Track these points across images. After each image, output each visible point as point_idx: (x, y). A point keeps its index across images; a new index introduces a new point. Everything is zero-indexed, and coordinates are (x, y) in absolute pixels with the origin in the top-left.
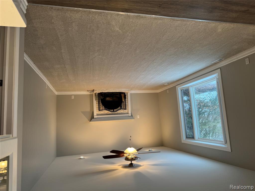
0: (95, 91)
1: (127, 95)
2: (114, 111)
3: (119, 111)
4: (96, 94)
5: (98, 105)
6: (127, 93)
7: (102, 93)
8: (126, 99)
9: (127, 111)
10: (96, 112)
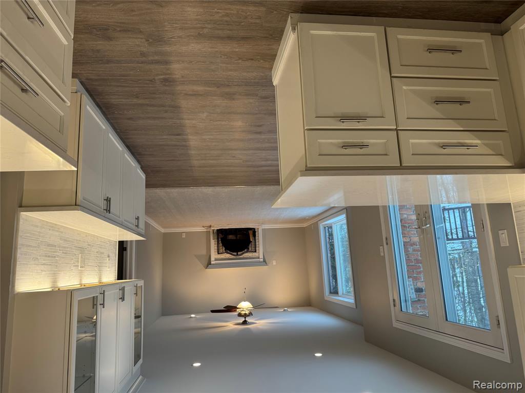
0: (213, 227)
1: (258, 231)
2: (237, 254)
3: (246, 255)
7: (222, 229)
9: (258, 254)
10: (214, 255)
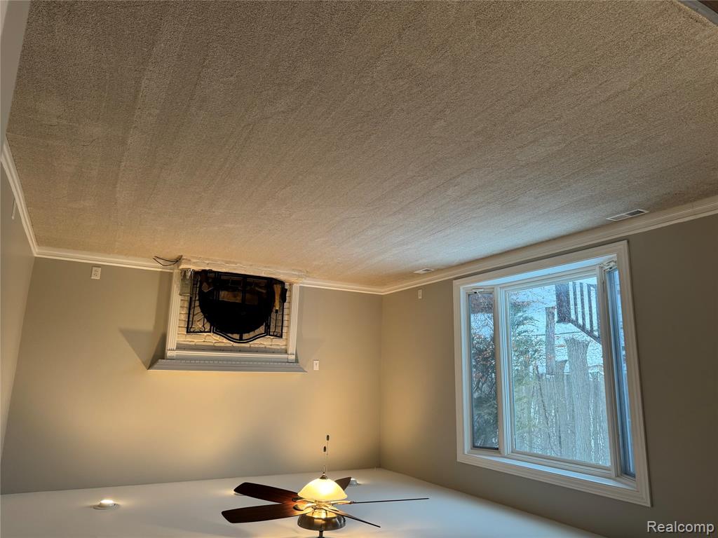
0: (185, 263)
1: (291, 290)
4: (184, 272)
5: (185, 311)
6: (291, 285)
7: (210, 271)
8: (286, 305)
9: (284, 343)
10: (176, 335)
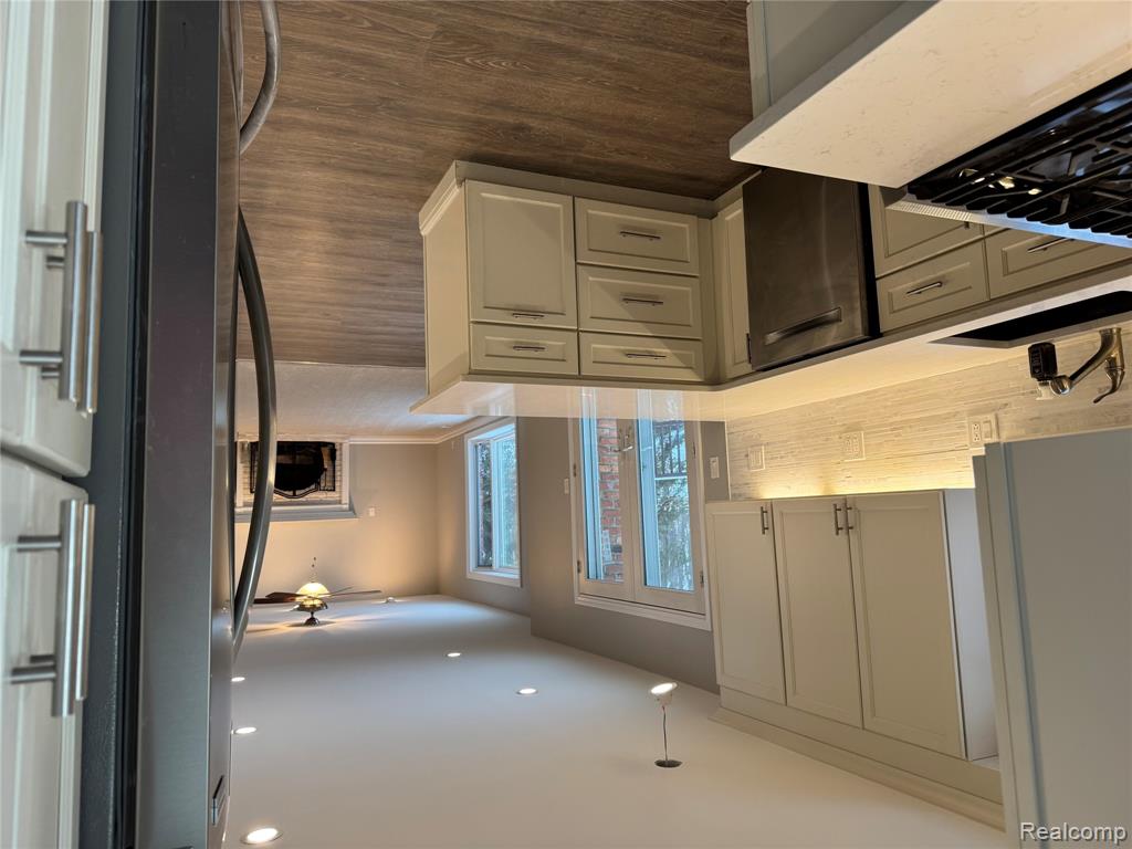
1: (341, 449)
3: (312, 496)
5: (248, 476)
6: (341, 444)
8: (337, 462)
